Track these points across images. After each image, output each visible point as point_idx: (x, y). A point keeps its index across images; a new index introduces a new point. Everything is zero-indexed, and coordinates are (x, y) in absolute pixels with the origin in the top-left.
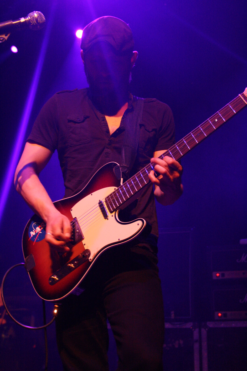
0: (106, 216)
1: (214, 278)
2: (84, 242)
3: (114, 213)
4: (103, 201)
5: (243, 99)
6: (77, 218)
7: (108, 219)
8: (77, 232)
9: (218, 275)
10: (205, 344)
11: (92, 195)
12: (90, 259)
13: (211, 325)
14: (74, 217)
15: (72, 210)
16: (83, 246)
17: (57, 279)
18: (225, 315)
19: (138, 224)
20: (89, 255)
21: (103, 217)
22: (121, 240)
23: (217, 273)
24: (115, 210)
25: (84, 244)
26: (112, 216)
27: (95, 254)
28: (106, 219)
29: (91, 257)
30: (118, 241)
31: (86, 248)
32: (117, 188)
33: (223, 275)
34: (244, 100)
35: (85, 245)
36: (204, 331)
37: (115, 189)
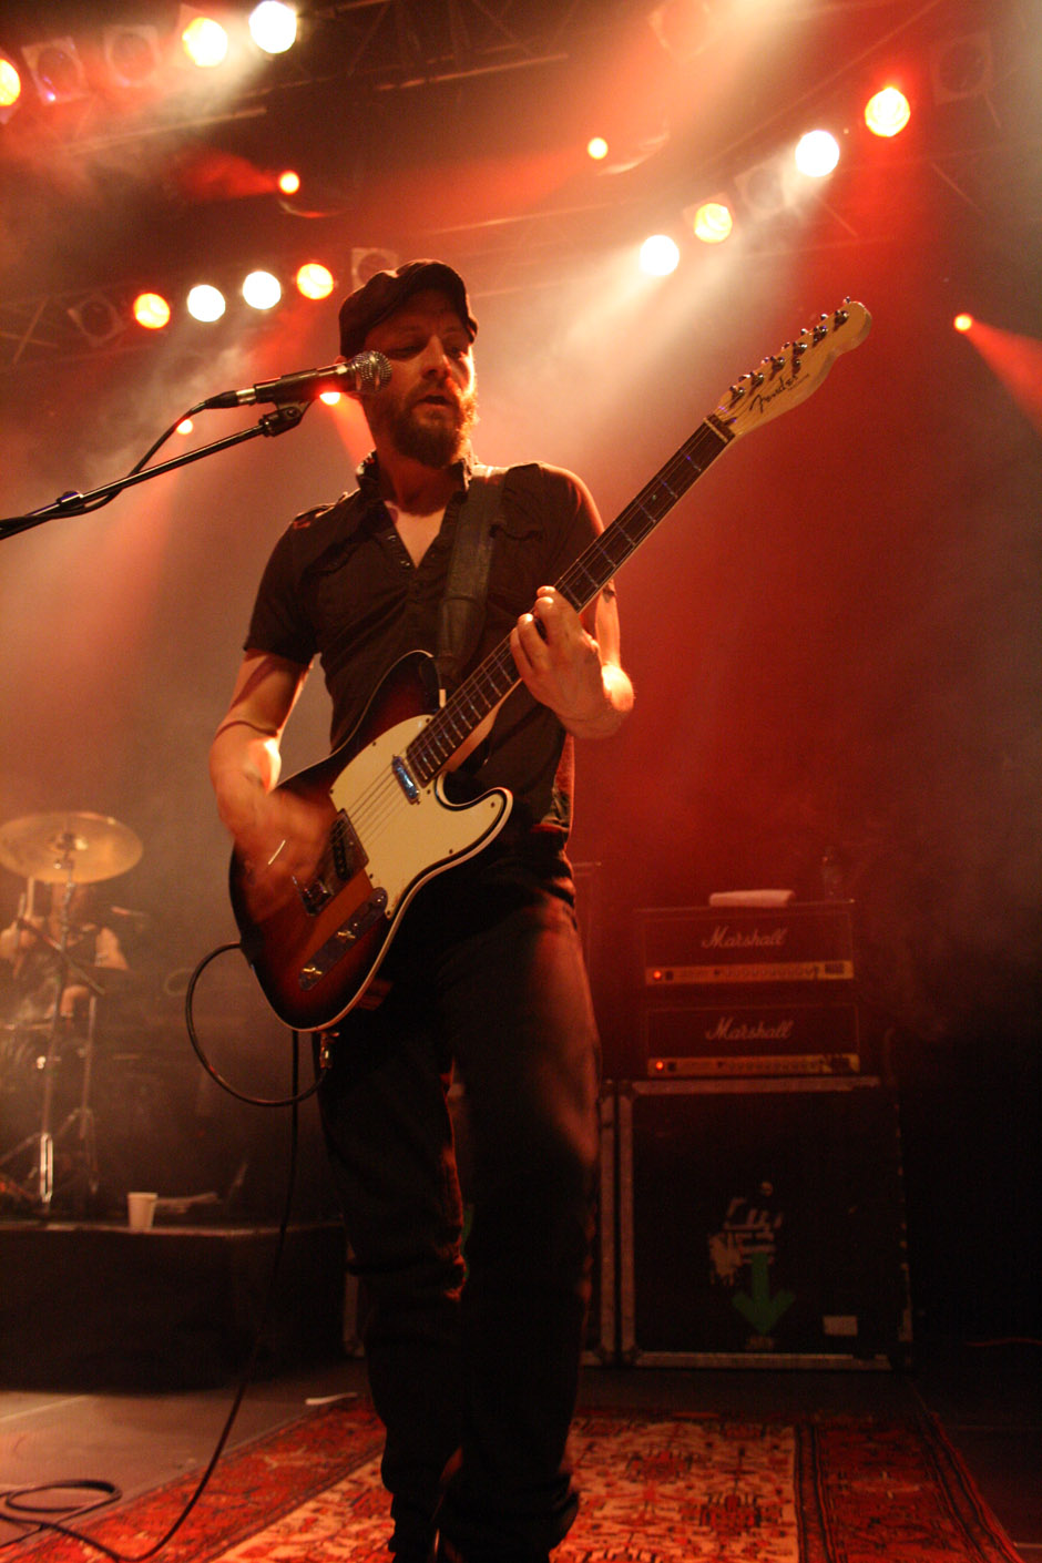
0: (413, 798)
1: (649, 981)
2: (368, 869)
3: (432, 784)
4: (404, 755)
5: (714, 429)
6: (347, 809)
7: (419, 803)
8: (350, 847)
9: (658, 975)
10: (626, 1133)
11: (374, 744)
12: (389, 913)
13: (642, 1088)
14: (339, 809)
15: (332, 792)
16: (367, 879)
17: (319, 973)
18: (671, 1067)
19: (493, 805)
20: (385, 902)
21: (406, 801)
22: (455, 852)
23: (654, 972)
24: (433, 777)
25: (369, 874)
26: (429, 792)
27: (399, 897)
28: (412, 803)
29: (390, 908)
30: (447, 855)
31: (375, 886)
32: (431, 717)
33: (669, 975)
34: (718, 432)
35: (371, 876)
36: (626, 1104)
37: (428, 720)
